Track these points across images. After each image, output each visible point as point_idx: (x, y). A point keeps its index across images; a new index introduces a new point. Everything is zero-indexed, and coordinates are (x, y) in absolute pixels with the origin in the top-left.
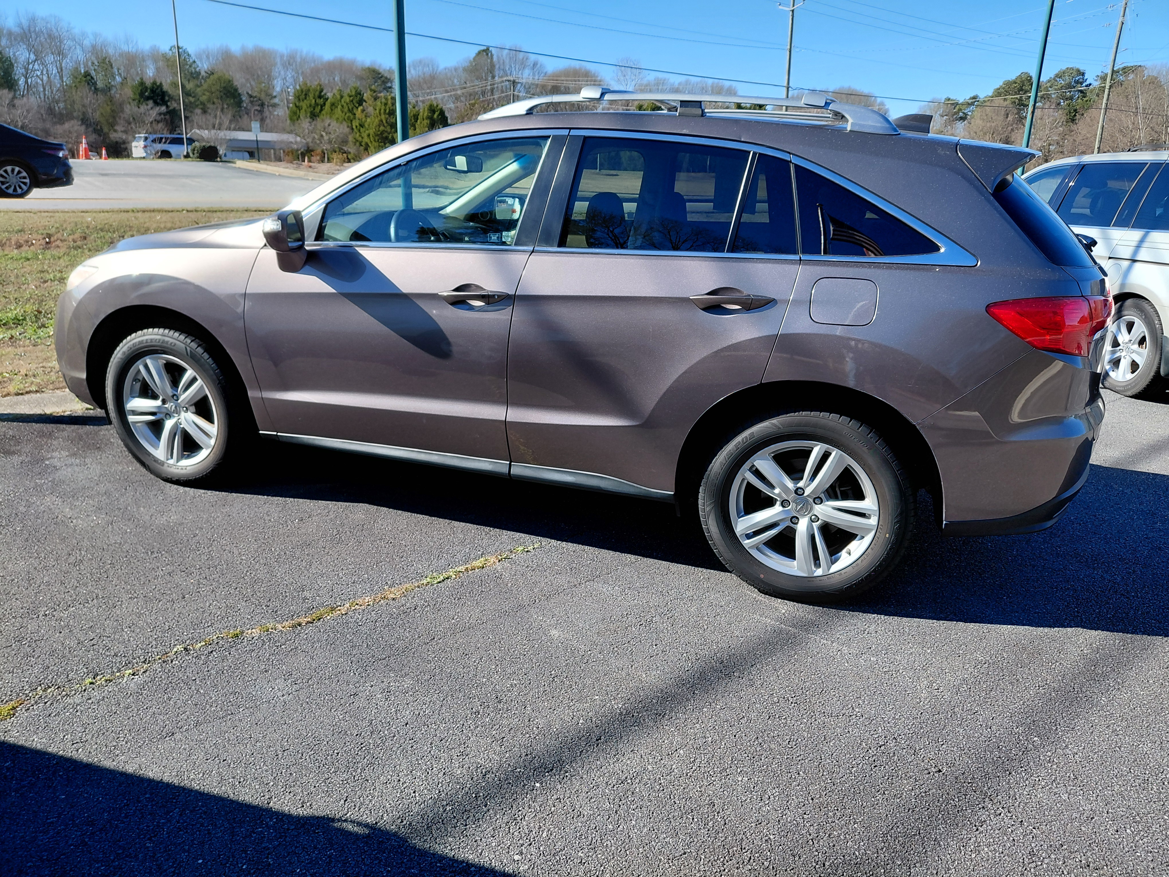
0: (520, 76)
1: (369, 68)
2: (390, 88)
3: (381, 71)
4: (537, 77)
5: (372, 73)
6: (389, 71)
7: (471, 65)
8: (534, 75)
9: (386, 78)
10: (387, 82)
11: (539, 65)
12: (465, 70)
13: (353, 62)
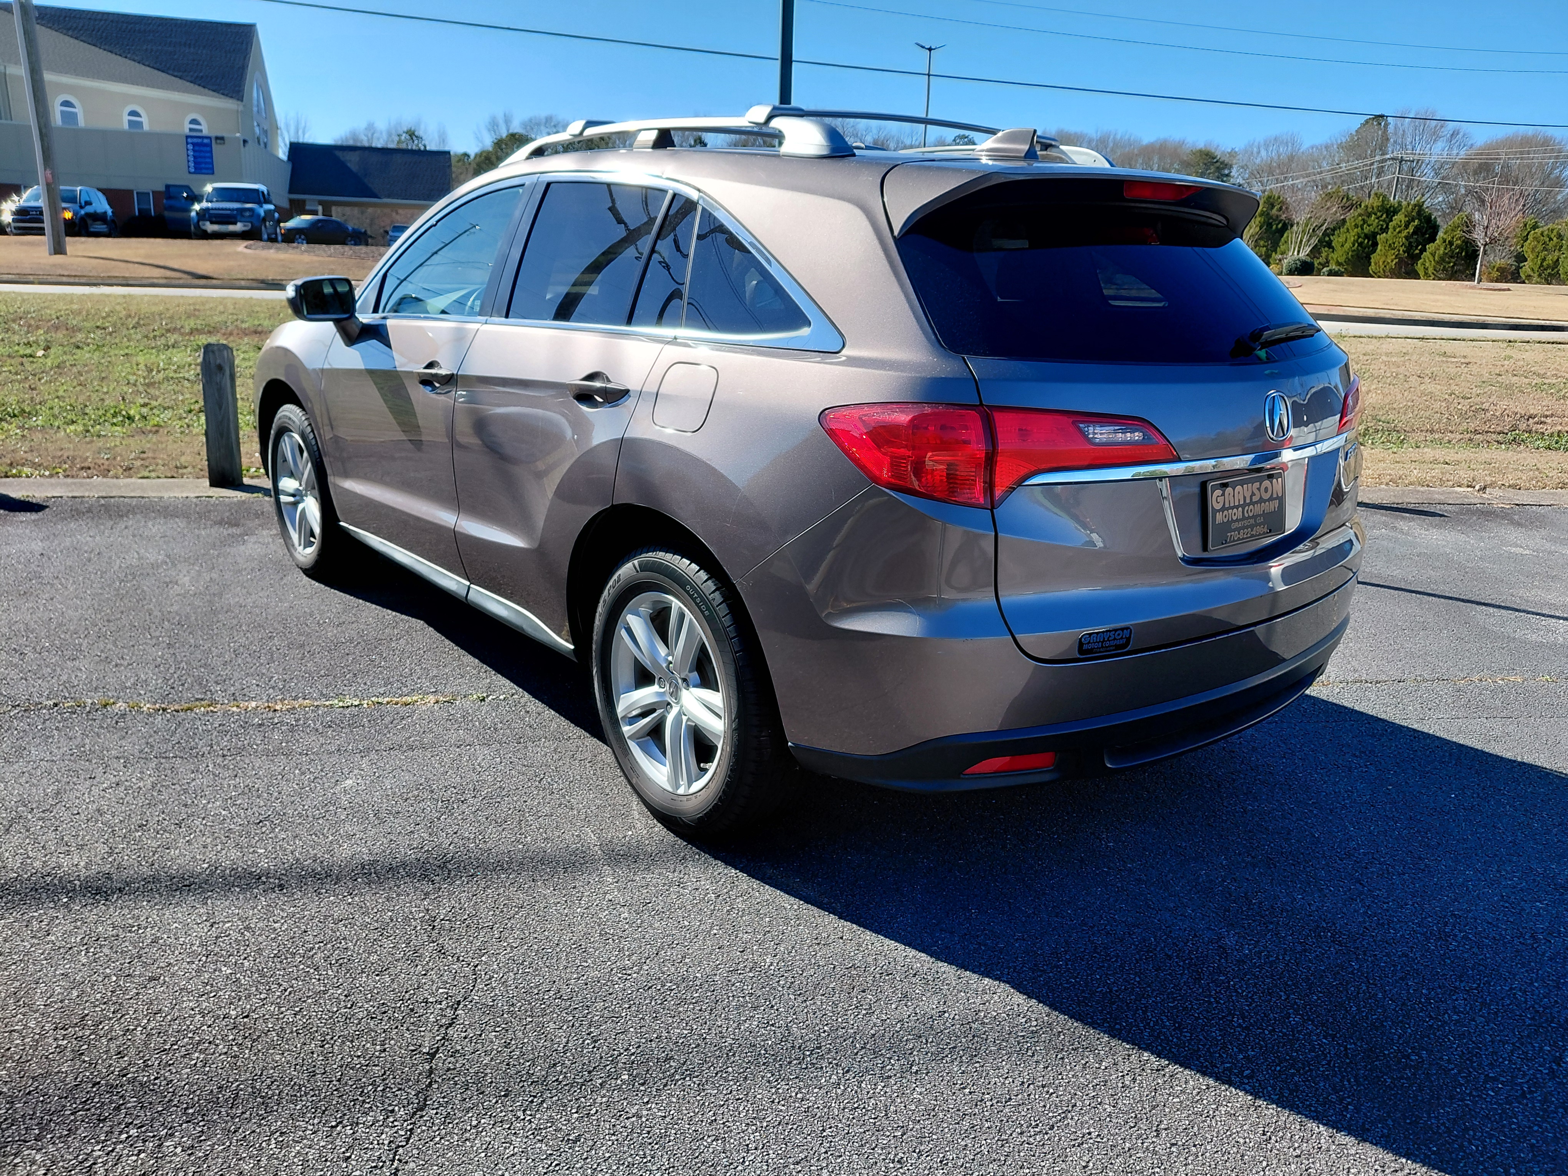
0: (1427, 151)
1: (1200, 151)
2: (1228, 175)
3: (1218, 154)
4: (1455, 152)
5: (1204, 156)
6: (1229, 153)
7: (1352, 139)
8: (1450, 148)
9: (1222, 163)
10: (1224, 169)
11: (1460, 136)
12: (1340, 146)
13: (1182, 143)
